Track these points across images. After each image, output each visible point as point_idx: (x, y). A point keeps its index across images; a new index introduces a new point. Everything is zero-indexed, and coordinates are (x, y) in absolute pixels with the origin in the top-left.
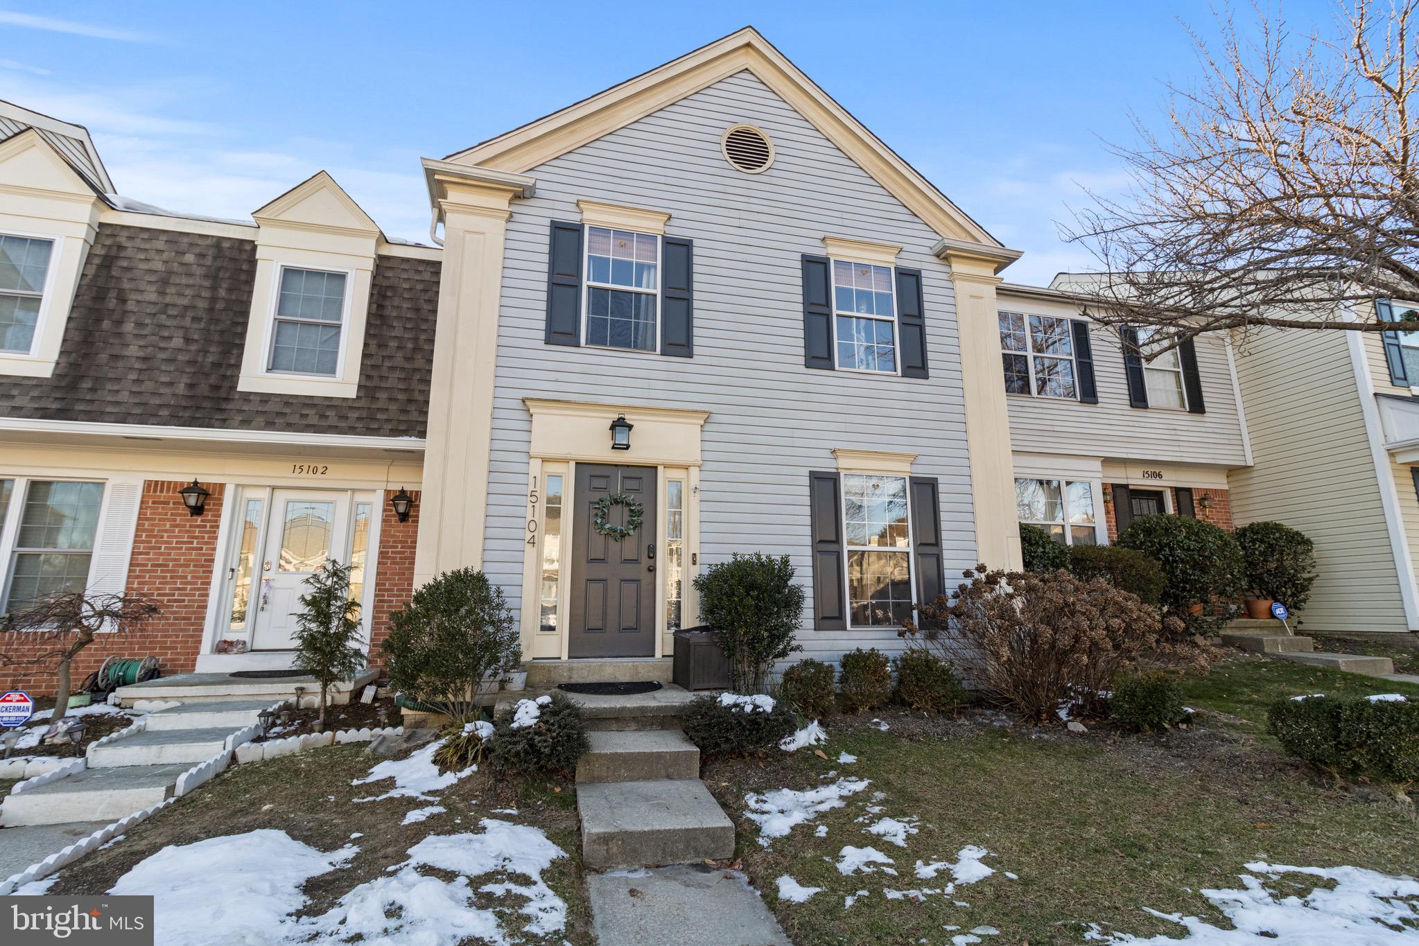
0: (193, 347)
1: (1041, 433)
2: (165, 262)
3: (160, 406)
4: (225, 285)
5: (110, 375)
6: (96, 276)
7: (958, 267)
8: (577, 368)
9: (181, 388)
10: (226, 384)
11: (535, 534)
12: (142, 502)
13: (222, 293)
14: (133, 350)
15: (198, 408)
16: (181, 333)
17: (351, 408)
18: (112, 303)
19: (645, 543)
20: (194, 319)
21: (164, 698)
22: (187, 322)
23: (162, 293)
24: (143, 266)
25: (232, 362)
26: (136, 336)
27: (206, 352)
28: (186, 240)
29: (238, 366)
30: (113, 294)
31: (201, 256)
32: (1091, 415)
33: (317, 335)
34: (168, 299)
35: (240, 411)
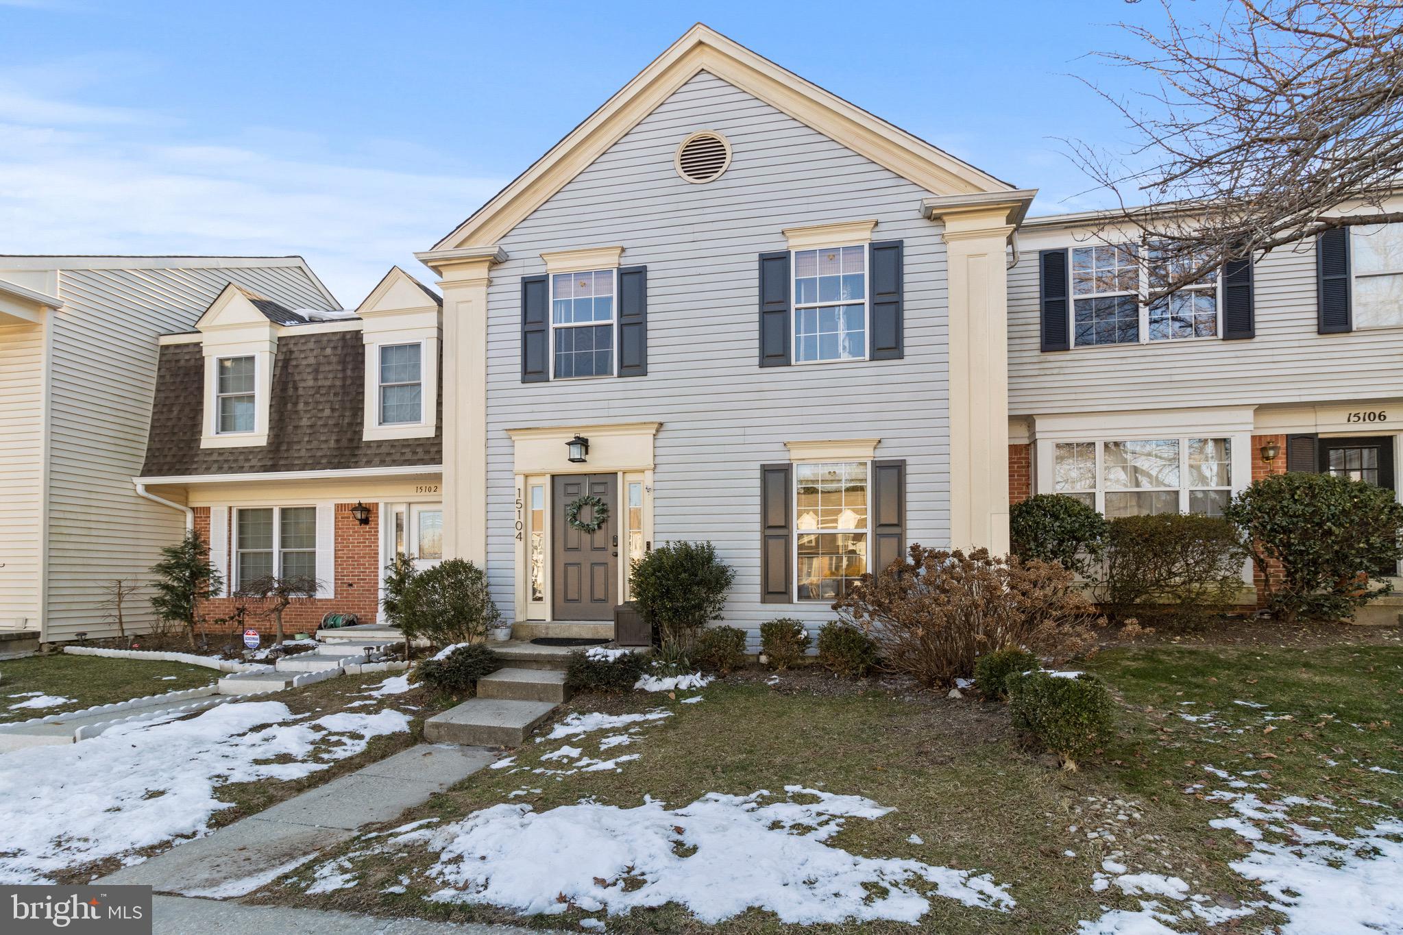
0: (336, 414)
1: (1147, 386)
2: (316, 357)
3: (321, 456)
4: (350, 366)
5: (295, 440)
6: (281, 374)
7: (952, 226)
8: (547, 399)
9: (332, 444)
10: (357, 437)
11: (522, 531)
12: (336, 518)
13: (349, 373)
14: (305, 422)
15: (342, 455)
16: (328, 406)
17: (432, 444)
18: (291, 392)
19: (611, 535)
20: (335, 394)
21: (341, 638)
22: (331, 397)
23: (316, 379)
24: (304, 362)
25: (359, 421)
26: (306, 411)
27: (344, 416)
28: (325, 338)
29: (362, 424)
30: (290, 385)
31: (335, 348)
32: (1239, 354)
33: (407, 393)
34: (320, 383)
35: (366, 455)
